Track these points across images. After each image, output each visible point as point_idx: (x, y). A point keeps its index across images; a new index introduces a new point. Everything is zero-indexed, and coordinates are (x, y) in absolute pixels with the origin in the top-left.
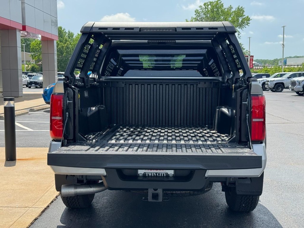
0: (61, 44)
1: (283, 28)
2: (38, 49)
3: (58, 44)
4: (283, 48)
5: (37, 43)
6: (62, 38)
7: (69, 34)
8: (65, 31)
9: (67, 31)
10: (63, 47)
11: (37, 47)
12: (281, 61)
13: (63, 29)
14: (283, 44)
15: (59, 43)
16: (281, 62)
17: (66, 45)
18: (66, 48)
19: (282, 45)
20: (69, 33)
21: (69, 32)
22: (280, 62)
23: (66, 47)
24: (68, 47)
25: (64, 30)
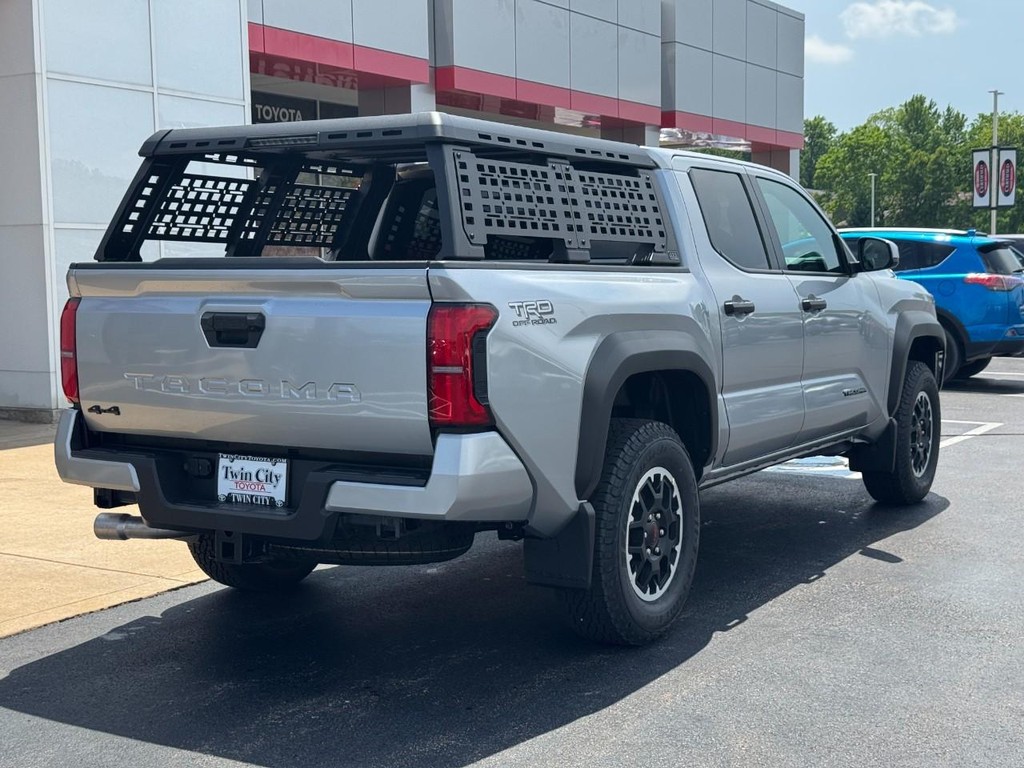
0: (916, 156)
2: (837, 176)
3: (908, 154)
5: (837, 158)
6: (922, 132)
7: (948, 120)
8: (933, 110)
9: (942, 110)
10: (923, 164)
11: (837, 171)
13: (927, 104)
15: (910, 150)
17: (933, 157)
18: (936, 166)
20: (949, 115)
21: (948, 110)
23: (935, 162)
24: (940, 164)
25: (930, 107)
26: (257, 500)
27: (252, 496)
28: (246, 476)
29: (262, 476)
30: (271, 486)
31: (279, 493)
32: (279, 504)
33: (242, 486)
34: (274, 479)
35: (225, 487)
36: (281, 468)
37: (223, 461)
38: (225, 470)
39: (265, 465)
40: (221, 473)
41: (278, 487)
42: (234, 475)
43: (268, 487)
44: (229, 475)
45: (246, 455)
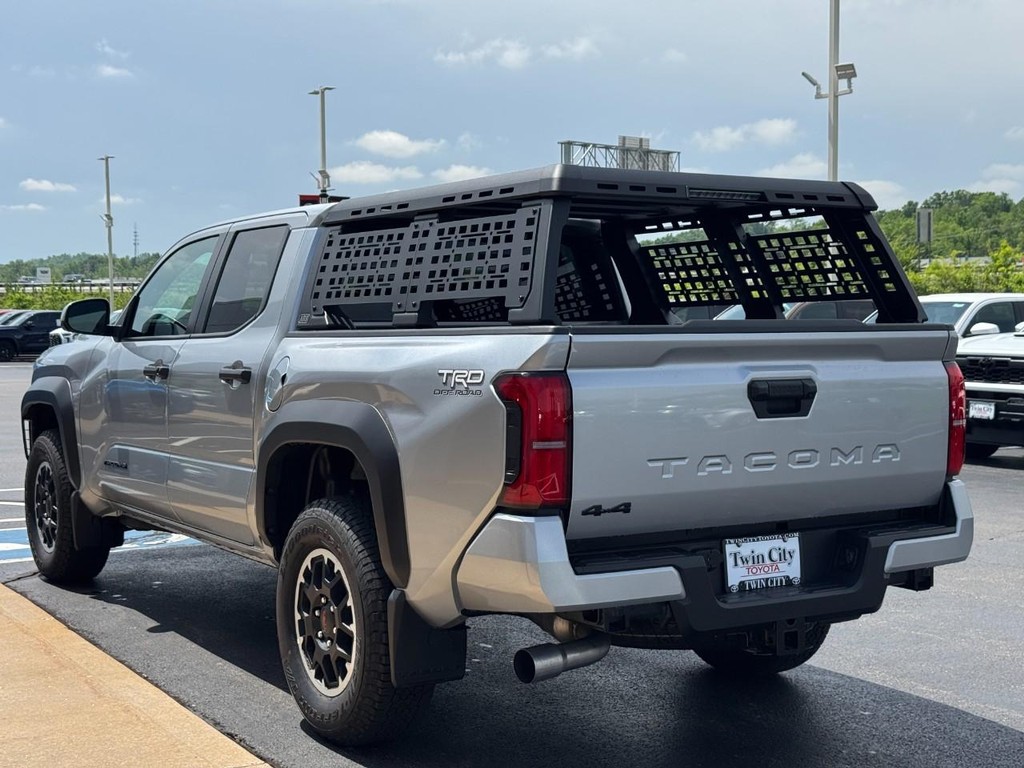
1: (104, 162)
4: (107, 229)
12: (46, 269)
14: (109, 217)
16: (46, 272)
19: (105, 218)
22: (42, 272)
26: (772, 582)
27: (767, 579)
28: (757, 559)
29: (775, 556)
30: (786, 564)
31: (793, 570)
32: (796, 582)
33: (754, 570)
34: (788, 556)
35: (735, 576)
36: (793, 543)
37: (730, 548)
38: (733, 557)
39: (776, 543)
40: (730, 561)
41: (793, 564)
42: (745, 561)
43: (782, 566)
44: (739, 562)
45: (755, 536)
